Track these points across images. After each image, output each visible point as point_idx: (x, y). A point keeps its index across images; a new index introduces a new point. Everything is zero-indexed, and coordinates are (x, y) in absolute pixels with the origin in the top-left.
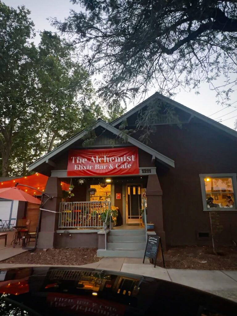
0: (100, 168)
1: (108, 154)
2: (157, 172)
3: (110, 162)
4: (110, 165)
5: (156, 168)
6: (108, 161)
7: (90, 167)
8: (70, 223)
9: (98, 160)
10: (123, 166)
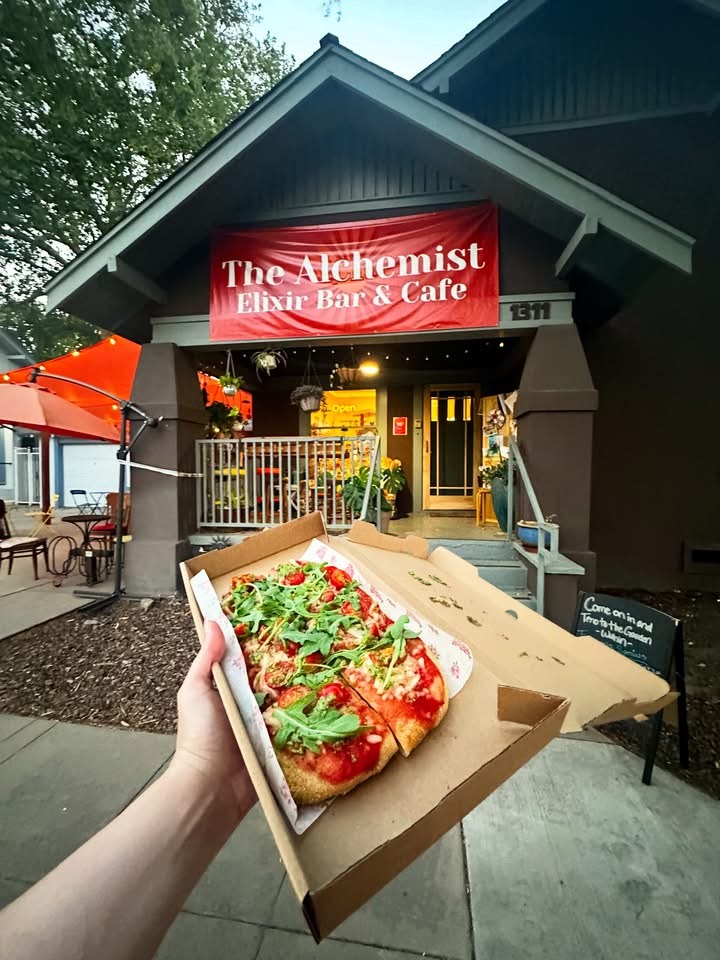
0: (338, 304)
1: (368, 246)
2: (575, 315)
3: (375, 275)
4: (379, 290)
5: (572, 296)
6: (369, 274)
7: (299, 300)
8: (234, 511)
9: (330, 273)
10: (433, 290)
